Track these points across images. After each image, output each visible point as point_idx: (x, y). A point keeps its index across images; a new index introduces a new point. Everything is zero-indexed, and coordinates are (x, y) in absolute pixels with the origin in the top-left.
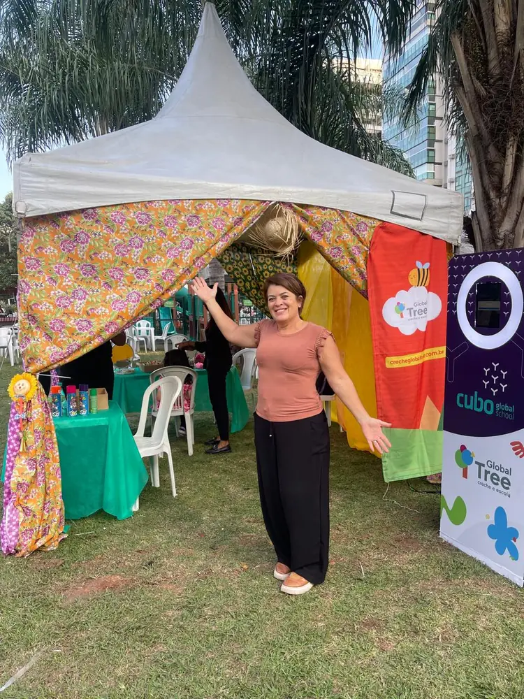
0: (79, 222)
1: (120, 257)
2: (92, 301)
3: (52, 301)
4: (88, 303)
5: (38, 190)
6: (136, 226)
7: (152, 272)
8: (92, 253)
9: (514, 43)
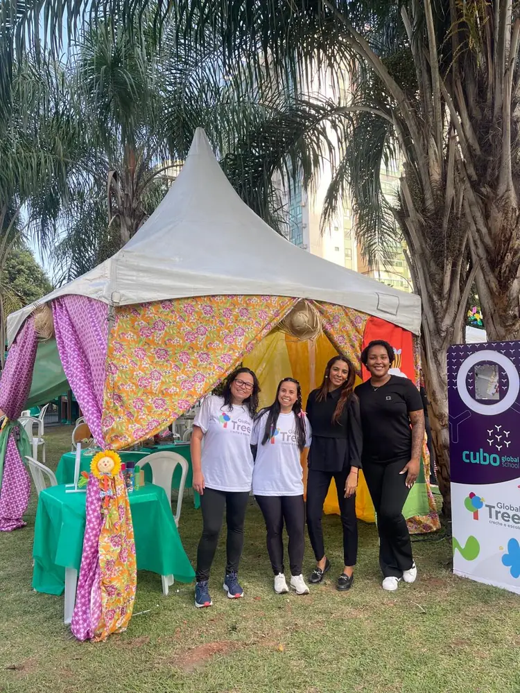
0: (158, 311)
1: (188, 343)
2: (166, 381)
3: (134, 381)
4: (163, 383)
5: (130, 282)
6: (202, 316)
7: (211, 356)
8: (166, 339)
9: (445, 189)
